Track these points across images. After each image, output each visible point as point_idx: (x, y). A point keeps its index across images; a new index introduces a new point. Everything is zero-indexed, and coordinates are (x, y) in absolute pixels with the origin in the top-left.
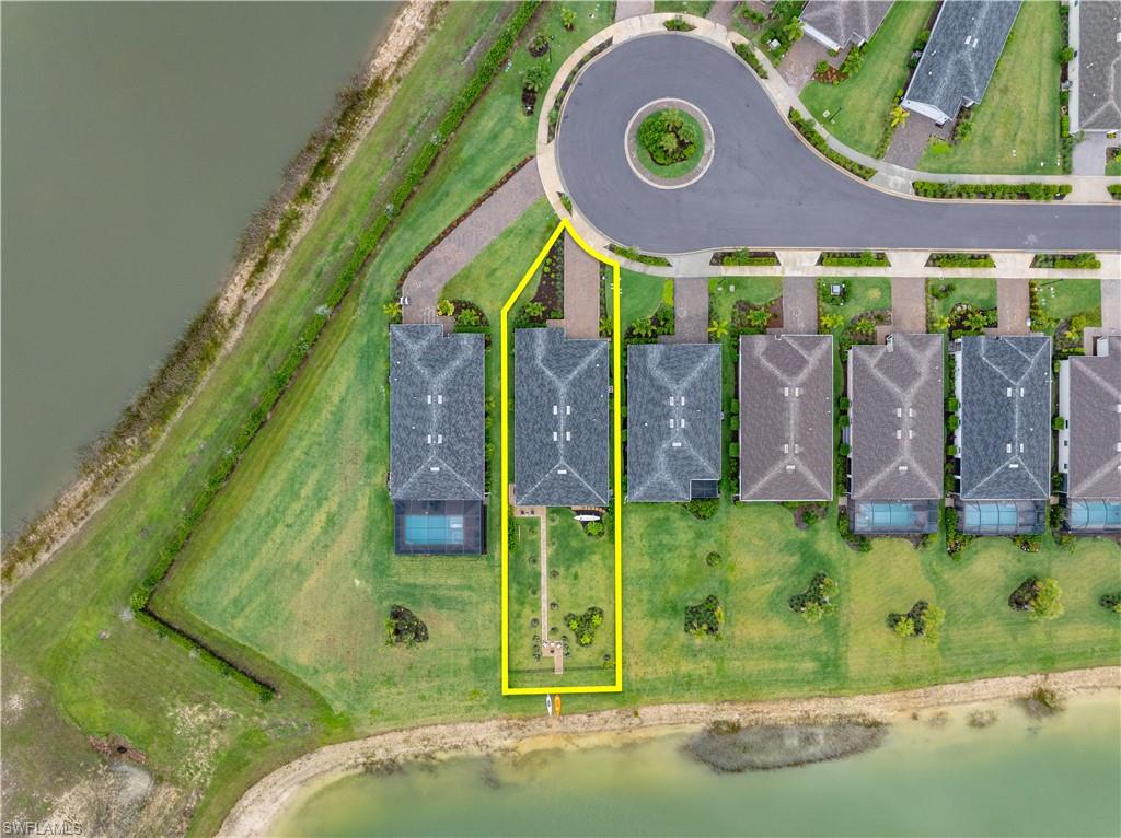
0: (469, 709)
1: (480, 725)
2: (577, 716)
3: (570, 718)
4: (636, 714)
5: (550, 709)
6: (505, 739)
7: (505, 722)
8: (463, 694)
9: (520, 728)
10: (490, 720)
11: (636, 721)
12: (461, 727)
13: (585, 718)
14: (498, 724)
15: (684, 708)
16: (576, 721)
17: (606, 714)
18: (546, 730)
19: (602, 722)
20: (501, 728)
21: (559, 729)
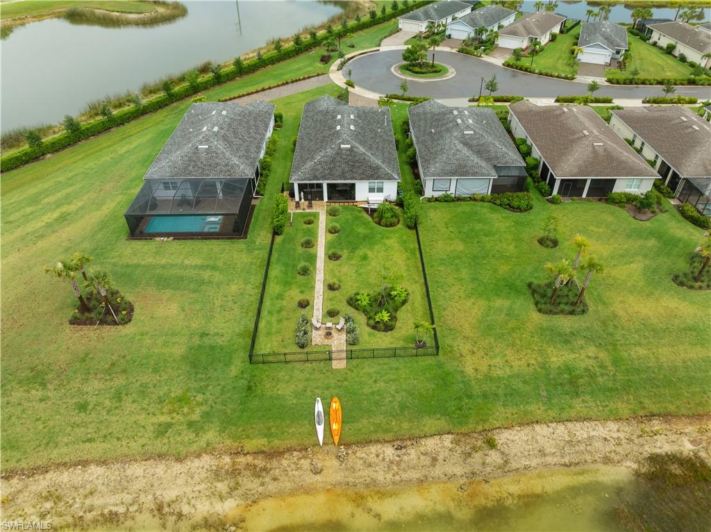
0: (162, 430)
1: (177, 467)
2: (373, 449)
3: (361, 453)
4: (491, 444)
5: (320, 429)
6: (221, 498)
7: (227, 459)
8: (161, 401)
9: (257, 472)
10: (199, 456)
11: (494, 457)
12: (136, 470)
13: (389, 451)
14: (214, 462)
15: (581, 431)
16: (372, 459)
17: (430, 444)
18: (310, 479)
19: (426, 461)
20: (217, 474)
21: (339, 477)
